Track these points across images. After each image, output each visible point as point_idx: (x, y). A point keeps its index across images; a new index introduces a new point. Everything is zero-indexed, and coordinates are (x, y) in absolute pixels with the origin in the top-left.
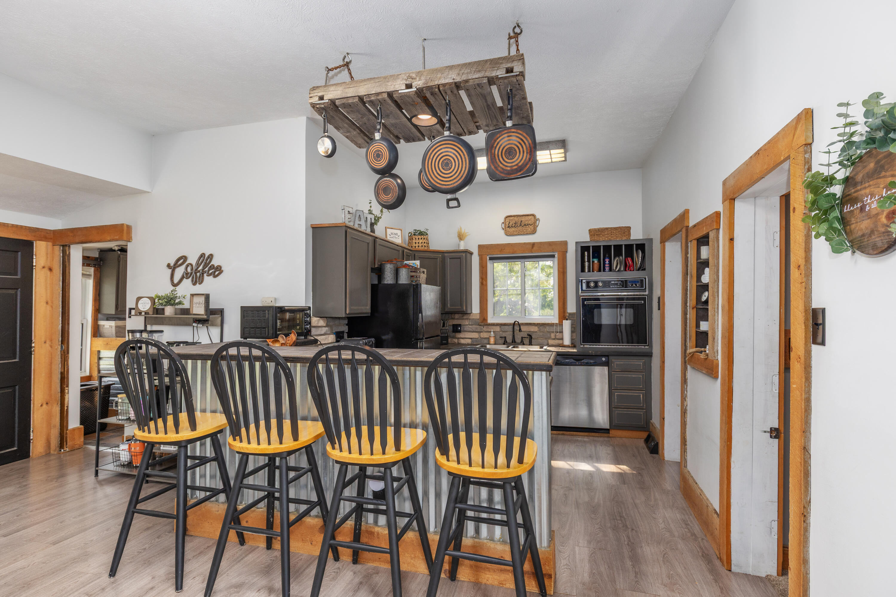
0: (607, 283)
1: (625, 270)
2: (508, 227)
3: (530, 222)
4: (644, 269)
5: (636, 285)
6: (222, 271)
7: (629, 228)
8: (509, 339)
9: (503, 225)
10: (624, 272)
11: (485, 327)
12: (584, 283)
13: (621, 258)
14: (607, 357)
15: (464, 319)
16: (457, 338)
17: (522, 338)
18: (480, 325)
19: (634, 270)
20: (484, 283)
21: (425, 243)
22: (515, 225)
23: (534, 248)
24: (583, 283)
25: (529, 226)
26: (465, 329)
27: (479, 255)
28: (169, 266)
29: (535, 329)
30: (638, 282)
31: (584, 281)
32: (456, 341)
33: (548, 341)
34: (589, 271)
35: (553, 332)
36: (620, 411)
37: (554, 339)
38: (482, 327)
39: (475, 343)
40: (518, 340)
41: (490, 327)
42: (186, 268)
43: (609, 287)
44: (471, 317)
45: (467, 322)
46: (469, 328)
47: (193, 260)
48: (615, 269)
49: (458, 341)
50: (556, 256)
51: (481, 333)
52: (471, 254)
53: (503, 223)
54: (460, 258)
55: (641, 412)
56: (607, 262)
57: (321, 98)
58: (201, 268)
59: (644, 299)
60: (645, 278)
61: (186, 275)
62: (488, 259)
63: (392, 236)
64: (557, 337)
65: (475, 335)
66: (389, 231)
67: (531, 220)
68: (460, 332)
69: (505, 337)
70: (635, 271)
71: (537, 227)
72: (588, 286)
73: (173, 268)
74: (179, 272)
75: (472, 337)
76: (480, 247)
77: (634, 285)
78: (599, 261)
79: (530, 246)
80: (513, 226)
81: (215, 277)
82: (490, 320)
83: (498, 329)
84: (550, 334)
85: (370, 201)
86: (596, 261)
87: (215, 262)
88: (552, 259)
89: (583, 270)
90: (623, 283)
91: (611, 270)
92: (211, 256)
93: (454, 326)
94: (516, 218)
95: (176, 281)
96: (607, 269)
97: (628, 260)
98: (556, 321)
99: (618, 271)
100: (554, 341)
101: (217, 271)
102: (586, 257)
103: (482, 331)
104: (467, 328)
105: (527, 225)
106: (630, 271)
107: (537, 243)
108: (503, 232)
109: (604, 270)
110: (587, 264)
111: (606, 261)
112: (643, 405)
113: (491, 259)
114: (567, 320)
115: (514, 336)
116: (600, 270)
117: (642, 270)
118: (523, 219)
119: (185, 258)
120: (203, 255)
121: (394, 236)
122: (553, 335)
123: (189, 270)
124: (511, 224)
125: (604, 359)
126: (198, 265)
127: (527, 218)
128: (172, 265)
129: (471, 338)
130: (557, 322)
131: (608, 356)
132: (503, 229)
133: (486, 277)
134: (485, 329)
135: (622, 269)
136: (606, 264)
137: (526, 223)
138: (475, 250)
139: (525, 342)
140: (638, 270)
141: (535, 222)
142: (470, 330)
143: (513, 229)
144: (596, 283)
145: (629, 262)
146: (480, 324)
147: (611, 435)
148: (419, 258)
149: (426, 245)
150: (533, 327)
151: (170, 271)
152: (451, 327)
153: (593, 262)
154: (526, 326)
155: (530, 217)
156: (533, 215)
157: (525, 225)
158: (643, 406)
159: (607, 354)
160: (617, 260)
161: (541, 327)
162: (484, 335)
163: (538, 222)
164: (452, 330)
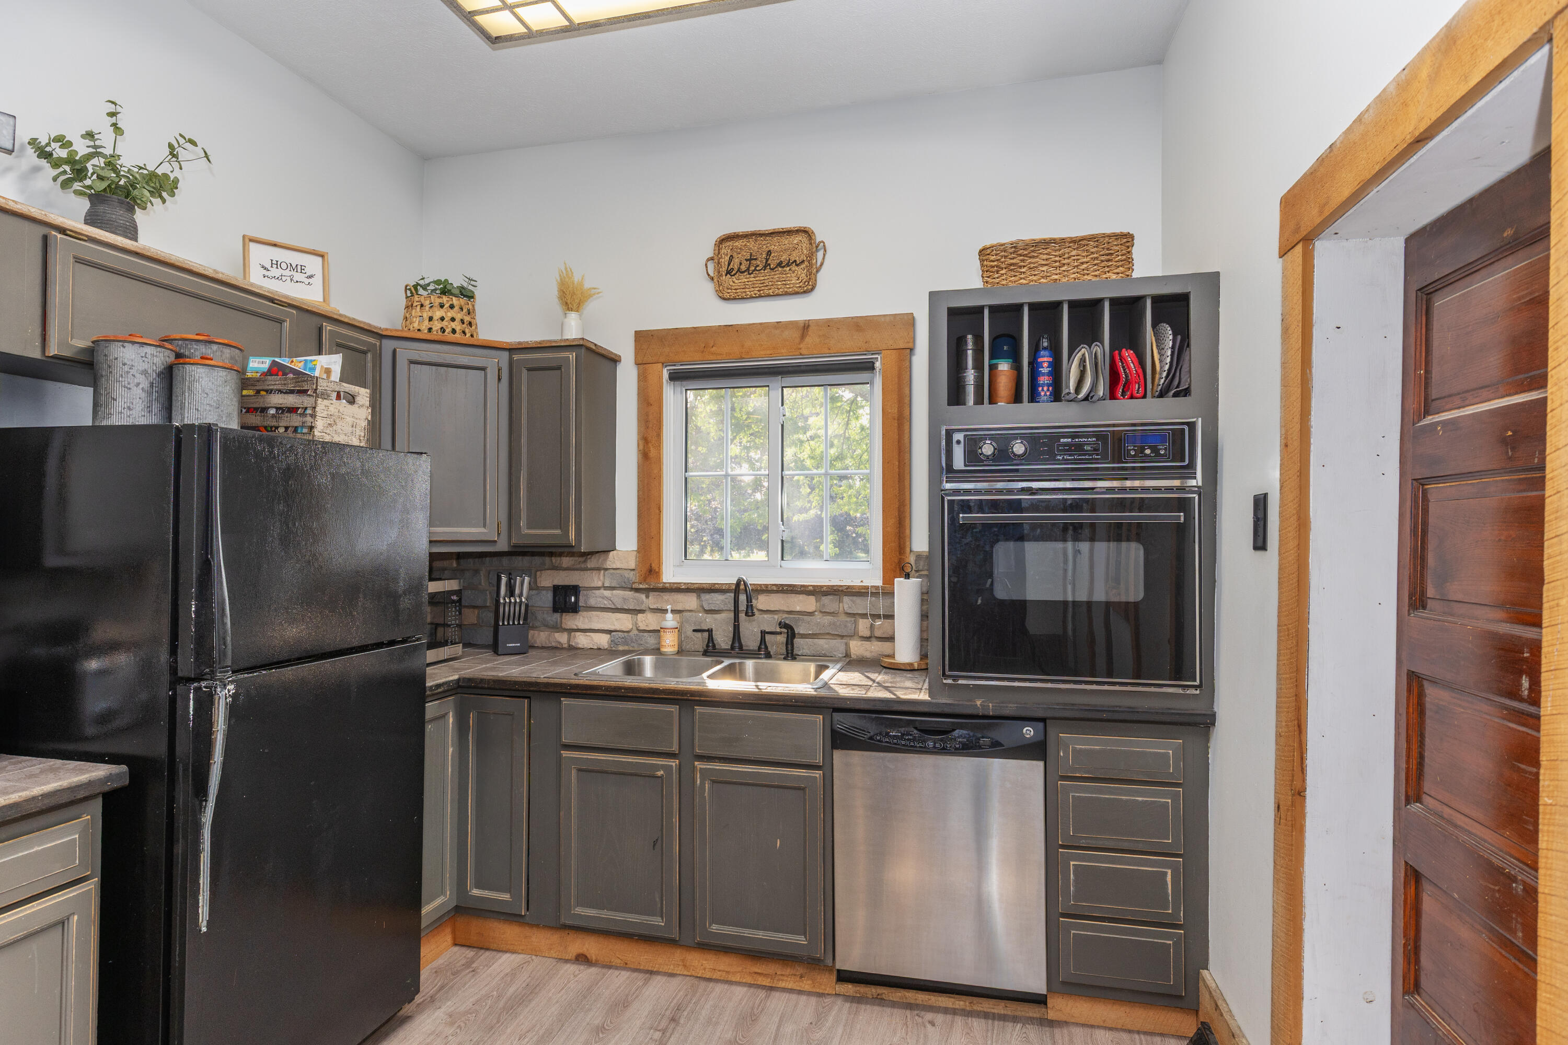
0: (1044, 444)
1: (1113, 396)
2: (729, 272)
3: (795, 256)
4: (1186, 392)
5: (1155, 450)
7: (1127, 239)
8: (723, 639)
9: (711, 266)
10: (1108, 402)
11: (651, 594)
12: (958, 442)
13: (1097, 348)
14: (1041, 725)
15: (586, 569)
16: (566, 630)
17: (763, 633)
18: (637, 590)
19: (1144, 397)
20: (653, 453)
21: (453, 320)
22: (750, 266)
23: (808, 340)
24: (955, 445)
25: (794, 267)
26: (592, 602)
27: (637, 364)
29: (808, 604)
30: (1163, 439)
31: (958, 436)
32: (562, 638)
33: (847, 645)
34: (979, 401)
35: (864, 616)
36: (1085, 927)
37: (868, 639)
38: (643, 596)
39: (621, 648)
40: (750, 639)
41: (666, 596)
43: (1052, 459)
44: (609, 564)
45: (596, 580)
46: (604, 597)
48: (1072, 390)
49: (569, 640)
50: (878, 365)
51: (640, 616)
52: (614, 360)
53: (712, 259)
54: (559, 368)
55: (1167, 939)
56: (1045, 369)
59: (1183, 505)
60: (1192, 426)
62: (666, 374)
63: (275, 272)
64: (878, 633)
65: (622, 622)
66: (259, 254)
67: (798, 248)
68: (574, 609)
69: (710, 631)
70: (1149, 399)
71: (818, 271)
72: (972, 455)
75: (612, 628)
76: (643, 338)
77: (1148, 452)
78: (1017, 367)
79: (796, 335)
80: (743, 268)
82: (670, 574)
83: (690, 602)
84: (856, 623)
85: (112, 108)
86: (1004, 366)
88: (864, 376)
89: (956, 396)
90: (1105, 443)
91: (1057, 396)
93: (556, 589)
94: (751, 244)
96: (1044, 392)
97: (1122, 359)
98: (876, 580)
99: (1086, 399)
100: (867, 644)
102: (970, 352)
103: (643, 607)
104: (594, 599)
105: (788, 265)
106: (1132, 397)
107: (818, 322)
108: (709, 288)
109: (1033, 398)
110: (970, 376)
111: (1040, 365)
112: (1176, 909)
113: (675, 377)
114: (907, 576)
115: (736, 628)
116: (1017, 398)
117: (1176, 395)
118: (775, 245)
121: (287, 273)
122: (863, 626)
124: (736, 261)
125: (1029, 732)
127: (786, 241)
129: (609, 632)
130: (879, 583)
131: (1043, 720)
132: (712, 279)
133: (659, 436)
134: (652, 601)
135: (1101, 393)
136: (1040, 374)
137: (784, 257)
138: (625, 349)
139: (772, 650)
140: (1162, 395)
141: (811, 255)
142: (607, 604)
143: (744, 278)
144: (1003, 442)
145: (1126, 367)
146: (635, 586)
147: (1051, 1015)
148: (339, 345)
149: (458, 329)
150: (802, 597)
152: (550, 595)
153: (993, 368)
154: (781, 595)
155: (796, 239)
156: (806, 232)
157: (780, 264)
158: (1175, 914)
159: (1040, 714)
160: (1083, 360)
161: (826, 600)
162: (648, 621)
163: (820, 255)
164: (551, 605)
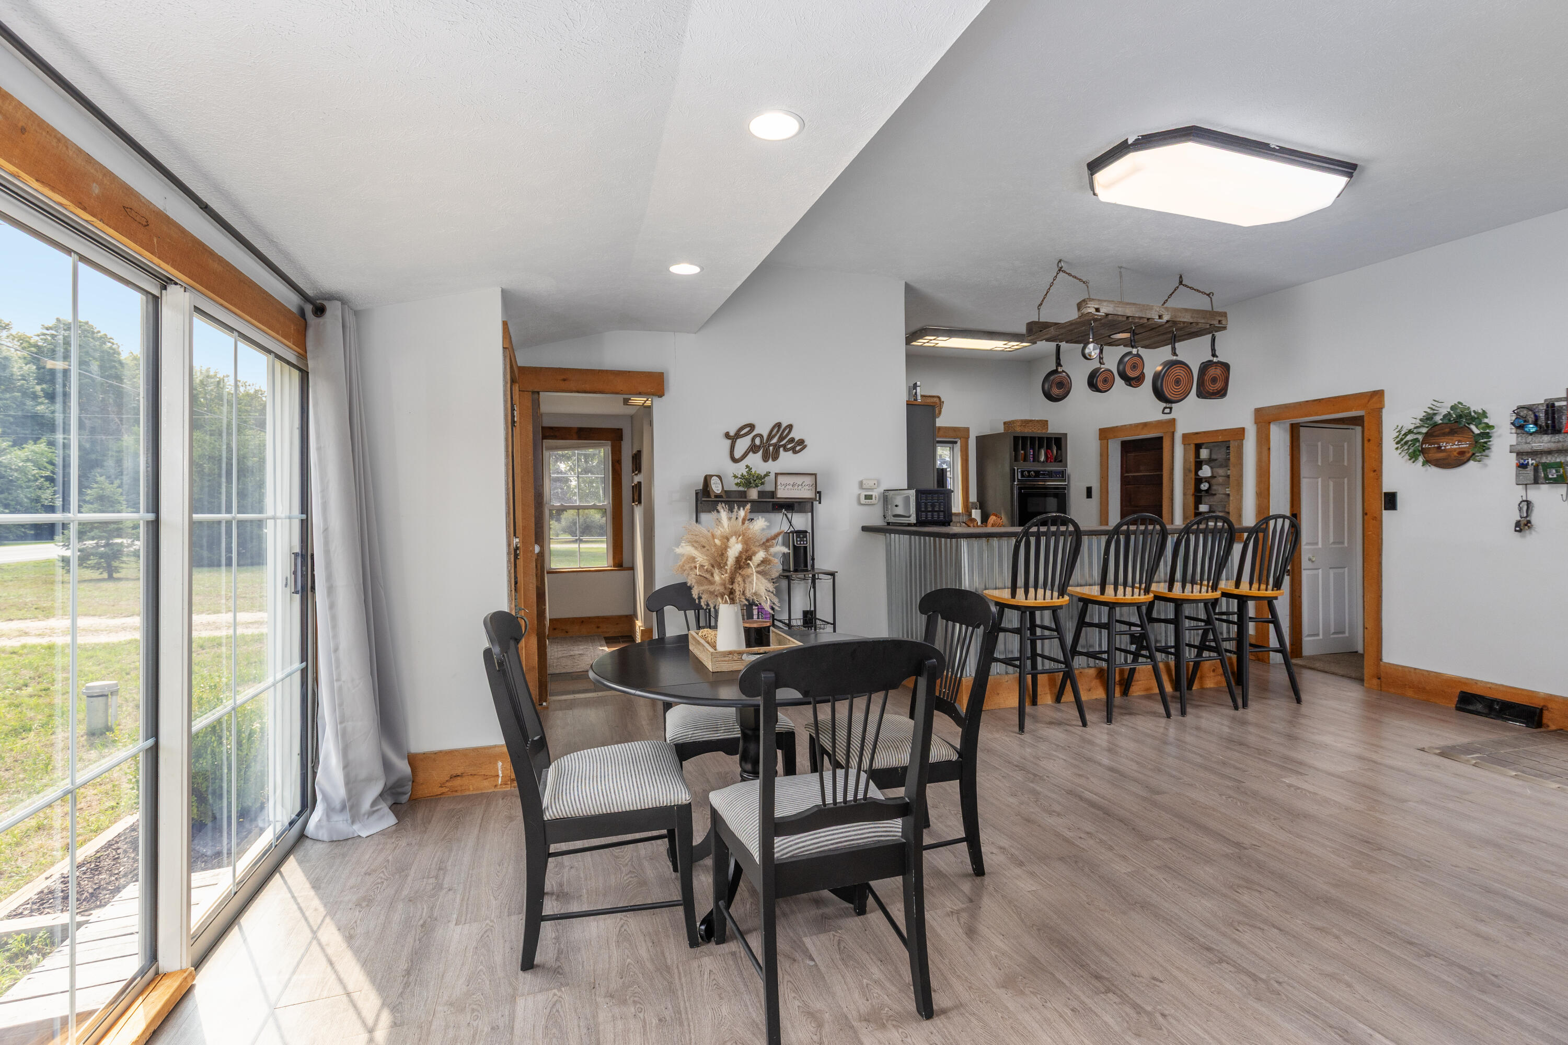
6: (806, 446)
28: (727, 435)
42: (753, 439)
47: (763, 429)
57: (1097, 310)
58: (774, 441)
61: (753, 449)
73: (733, 438)
74: (743, 445)
81: (795, 452)
87: (796, 434)
89: (1016, 460)
92: (790, 427)
95: (737, 455)
101: (798, 446)
119: (752, 427)
120: (779, 425)
123: (758, 441)
126: (770, 437)
128: (732, 433)
144: (1029, 472)
151: (729, 442)
